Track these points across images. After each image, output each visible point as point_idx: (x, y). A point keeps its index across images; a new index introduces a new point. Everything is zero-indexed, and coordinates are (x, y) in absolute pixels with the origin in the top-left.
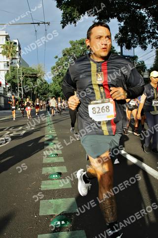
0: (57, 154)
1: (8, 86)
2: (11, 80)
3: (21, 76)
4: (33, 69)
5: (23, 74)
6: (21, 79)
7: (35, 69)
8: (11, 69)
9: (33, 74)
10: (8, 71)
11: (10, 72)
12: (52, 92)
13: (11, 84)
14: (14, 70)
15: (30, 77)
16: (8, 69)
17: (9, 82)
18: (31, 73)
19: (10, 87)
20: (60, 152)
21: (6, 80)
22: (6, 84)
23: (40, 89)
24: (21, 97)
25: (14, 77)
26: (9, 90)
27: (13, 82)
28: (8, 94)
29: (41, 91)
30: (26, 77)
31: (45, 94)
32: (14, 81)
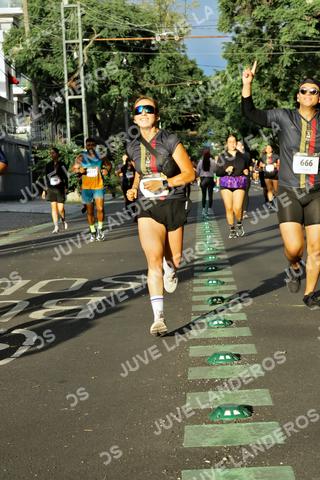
0: (250, 409)
1: (17, 90)
2: (30, 62)
3: (80, 41)
4: (134, 9)
5: (88, 31)
6: (81, 55)
7: (143, 8)
8: (31, 10)
9: (131, 34)
10: (17, 18)
11: (26, 24)
12: (221, 116)
13: (34, 81)
14: (43, 13)
15: (121, 46)
16: (18, 10)
17: (21, 69)
18: (124, 26)
19: (29, 92)
20: (262, 398)
21: (8, 63)
22: (10, 81)
23: (167, 102)
24: (79, 141)
25: (46, 48)
26: (24, 108)
27: (40, 72)
28: (20, 129)
29: (171, 110)
30: (102, 45)
31: (190, 124)
32: (47, 65)
